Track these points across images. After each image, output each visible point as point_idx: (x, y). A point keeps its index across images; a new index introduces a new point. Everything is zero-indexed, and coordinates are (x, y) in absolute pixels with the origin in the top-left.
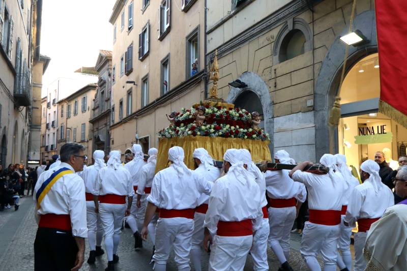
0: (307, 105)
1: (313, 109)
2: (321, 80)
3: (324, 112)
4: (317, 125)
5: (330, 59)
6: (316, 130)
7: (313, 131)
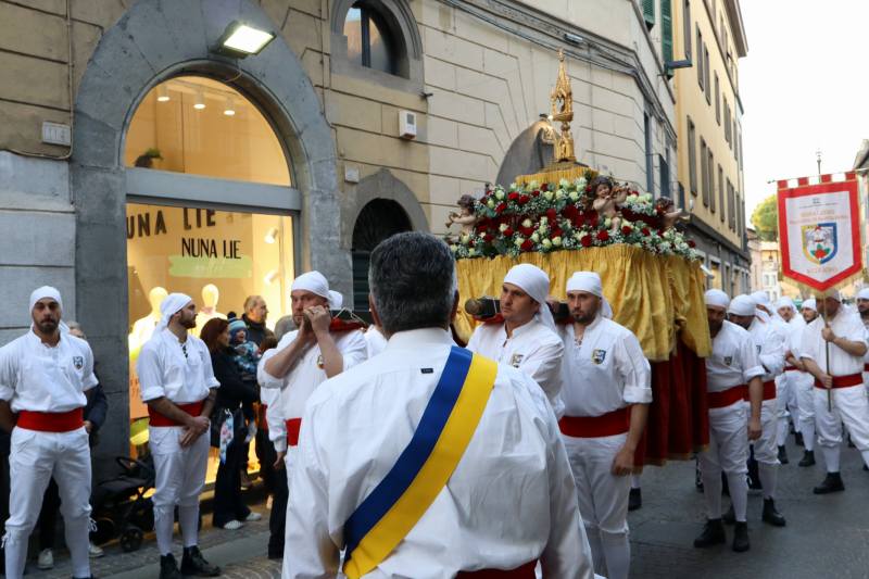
0: (40, 137)
1: (68, 156)
2: (98, 80)
3: (110, 177)
4: (85, 211)
5: (131, 37)
6: (79, 224)
7: (68, 229)
